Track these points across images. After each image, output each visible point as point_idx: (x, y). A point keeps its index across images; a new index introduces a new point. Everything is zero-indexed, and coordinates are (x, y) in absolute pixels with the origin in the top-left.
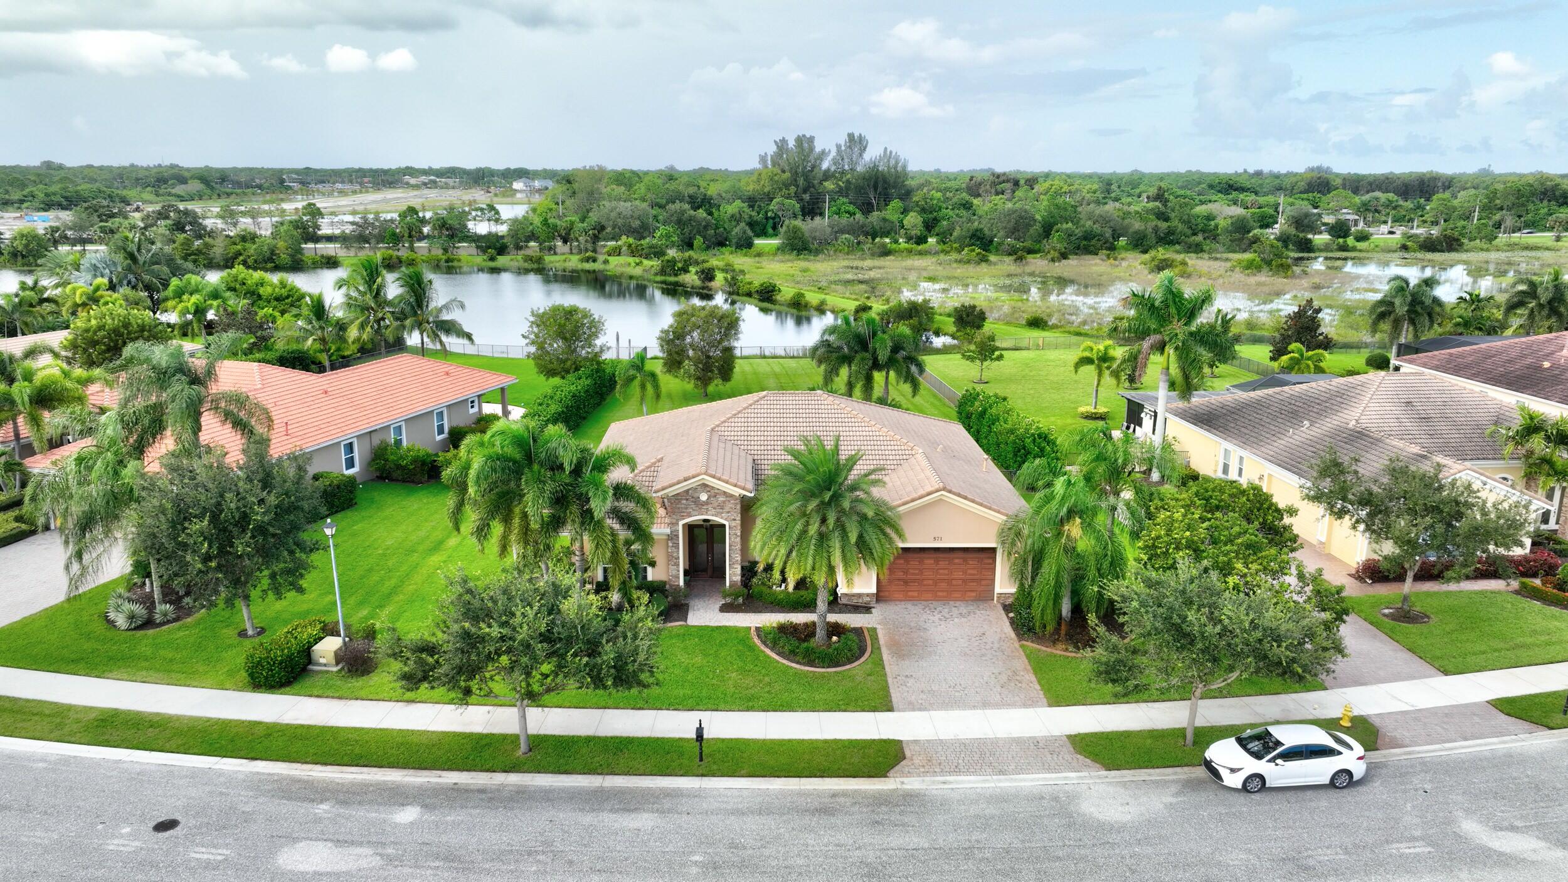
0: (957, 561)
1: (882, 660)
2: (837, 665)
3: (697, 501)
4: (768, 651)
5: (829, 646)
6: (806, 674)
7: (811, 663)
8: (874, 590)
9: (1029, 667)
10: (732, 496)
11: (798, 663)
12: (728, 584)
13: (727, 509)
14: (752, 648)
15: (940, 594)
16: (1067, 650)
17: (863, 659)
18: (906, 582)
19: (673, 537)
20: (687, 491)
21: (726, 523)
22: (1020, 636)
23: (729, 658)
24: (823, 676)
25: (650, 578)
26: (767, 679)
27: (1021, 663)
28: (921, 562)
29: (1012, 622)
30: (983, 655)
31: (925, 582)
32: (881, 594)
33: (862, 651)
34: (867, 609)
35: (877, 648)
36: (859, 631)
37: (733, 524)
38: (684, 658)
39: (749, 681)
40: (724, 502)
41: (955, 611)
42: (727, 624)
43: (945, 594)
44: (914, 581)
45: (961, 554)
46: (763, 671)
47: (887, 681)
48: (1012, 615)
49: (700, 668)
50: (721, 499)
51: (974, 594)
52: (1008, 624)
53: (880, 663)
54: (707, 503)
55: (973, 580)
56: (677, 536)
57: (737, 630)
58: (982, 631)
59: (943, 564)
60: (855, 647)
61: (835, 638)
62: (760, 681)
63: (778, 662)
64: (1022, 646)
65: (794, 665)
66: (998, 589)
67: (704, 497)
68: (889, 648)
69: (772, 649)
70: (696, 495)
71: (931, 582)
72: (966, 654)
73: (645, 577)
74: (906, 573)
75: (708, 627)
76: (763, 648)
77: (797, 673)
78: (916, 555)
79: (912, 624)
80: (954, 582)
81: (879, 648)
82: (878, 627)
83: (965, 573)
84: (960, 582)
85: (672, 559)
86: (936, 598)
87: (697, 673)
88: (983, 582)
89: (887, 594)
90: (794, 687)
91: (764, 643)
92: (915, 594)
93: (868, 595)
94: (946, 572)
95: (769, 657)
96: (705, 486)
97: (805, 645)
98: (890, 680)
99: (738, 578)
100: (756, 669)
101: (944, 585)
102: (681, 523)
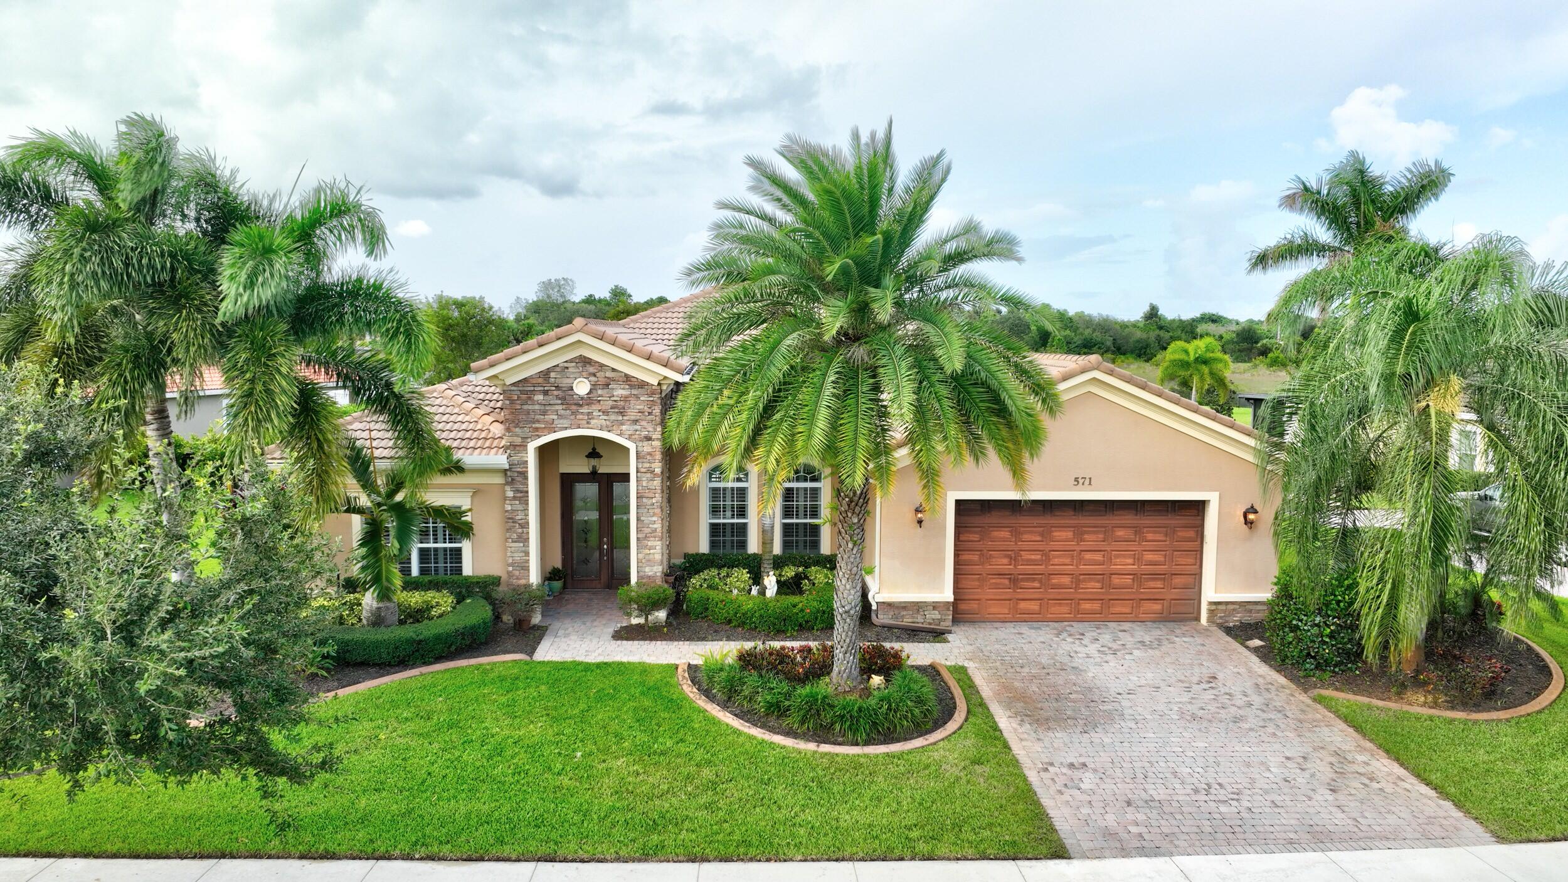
0: (1120, 533)
1: (996, 728)
2: (889, 737)
3: (567, 397)
4: (714, 710)
5: (867, 692)
6: (811, 761)
7: (822, 734)
8: (948, 596)
9: (1369, 745)
10: (642, 385)
11: (789, 733)
12: (634, 579)
13: (632, 414)
14: (675, 704)
15: (1086, 606)
16: (1435, 705)
17: (951, 726)
18: (1015, 581)
19: (513, 475)
20: (546, 374)
21: (631, 446)
22: (1303, 683)
23: (614, 726)
24: (855, 764)
25: (467, 570)
26: (707, 773)
27: (1340, 736)
28: (1046, 535)
29: (1264, 655)
30: (1236, 720)
31: (1055, 580)
32: (963, 606)
33: (948, 712)
34: (937, 635)
35: (978, 705)
36: (932, 671)
37: (646, 447)
38: (500, 729)
39: (657, 778)
40: (626, 399)
41: (1126, 638)
42: (625, 660)
43: (1096, 606)
44: (1031, 577)
45: (1129, 519)
46: (699, 755)
47: (1025, 779)
48: (1257, 643)
49: (533, 749)
50: (620, 391)
51: (1157, 607)
52: (1254, 659)
53: (993, 733)
54: (589, 400)
55: (1154, 576)
56: (524, 475)
57: (644, 669)
58: (1206, 673)
59: (1091, 539)
60: (932, 702)
61: (877, 680)
62: (689, 778)
63: (736, 732)
64: (1318, 700)
65: (779, 739)
66: (1210, 592)
67: (582, 388)
68: (1008, 705)
69: (725, 705)
70: (565, 382)
71: (1066, 580)
72: (1194, 717)
73: (459, 570)
74: (1014, 559)
75: (580, 663)
76: (702, 702)
77: (786, 759)
78: (1035, 521)
79: (1044, 660)
80: (1116, 580)
81: (982, 705)
82: (970, 666)
83: (1138, 560)
84: (1128, 580)
85: (514, 526)
86: (1079, 616)
87: (522, 758)
88: (1177, 580)
89: (974, 606)
90: (779, 792)
91: (707, 694)
92: (1034, 606)
93: (935, 606)
94: (1098, 557)
95: (715, 722)
96: (585, 361)
97: (804, 691)
98: (1033, 776)
99: (656, 570)
100: (683, 748)
101: (1093, 587)
102: (533, 446)
